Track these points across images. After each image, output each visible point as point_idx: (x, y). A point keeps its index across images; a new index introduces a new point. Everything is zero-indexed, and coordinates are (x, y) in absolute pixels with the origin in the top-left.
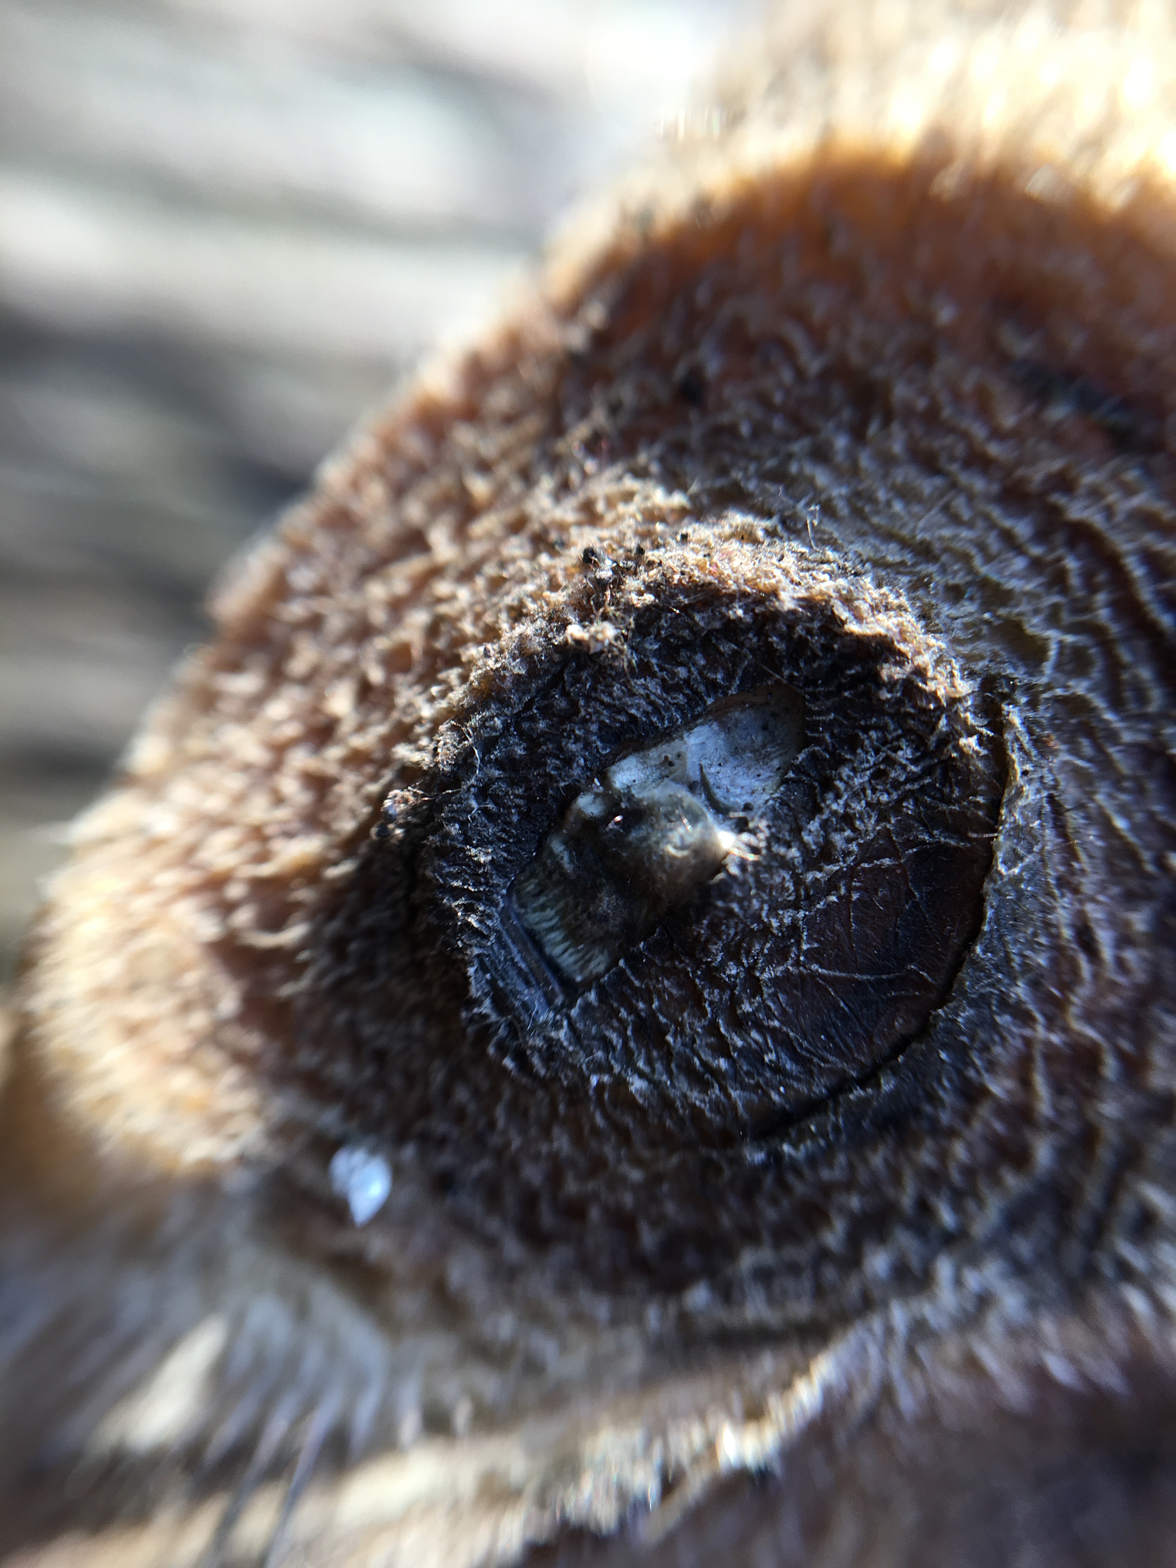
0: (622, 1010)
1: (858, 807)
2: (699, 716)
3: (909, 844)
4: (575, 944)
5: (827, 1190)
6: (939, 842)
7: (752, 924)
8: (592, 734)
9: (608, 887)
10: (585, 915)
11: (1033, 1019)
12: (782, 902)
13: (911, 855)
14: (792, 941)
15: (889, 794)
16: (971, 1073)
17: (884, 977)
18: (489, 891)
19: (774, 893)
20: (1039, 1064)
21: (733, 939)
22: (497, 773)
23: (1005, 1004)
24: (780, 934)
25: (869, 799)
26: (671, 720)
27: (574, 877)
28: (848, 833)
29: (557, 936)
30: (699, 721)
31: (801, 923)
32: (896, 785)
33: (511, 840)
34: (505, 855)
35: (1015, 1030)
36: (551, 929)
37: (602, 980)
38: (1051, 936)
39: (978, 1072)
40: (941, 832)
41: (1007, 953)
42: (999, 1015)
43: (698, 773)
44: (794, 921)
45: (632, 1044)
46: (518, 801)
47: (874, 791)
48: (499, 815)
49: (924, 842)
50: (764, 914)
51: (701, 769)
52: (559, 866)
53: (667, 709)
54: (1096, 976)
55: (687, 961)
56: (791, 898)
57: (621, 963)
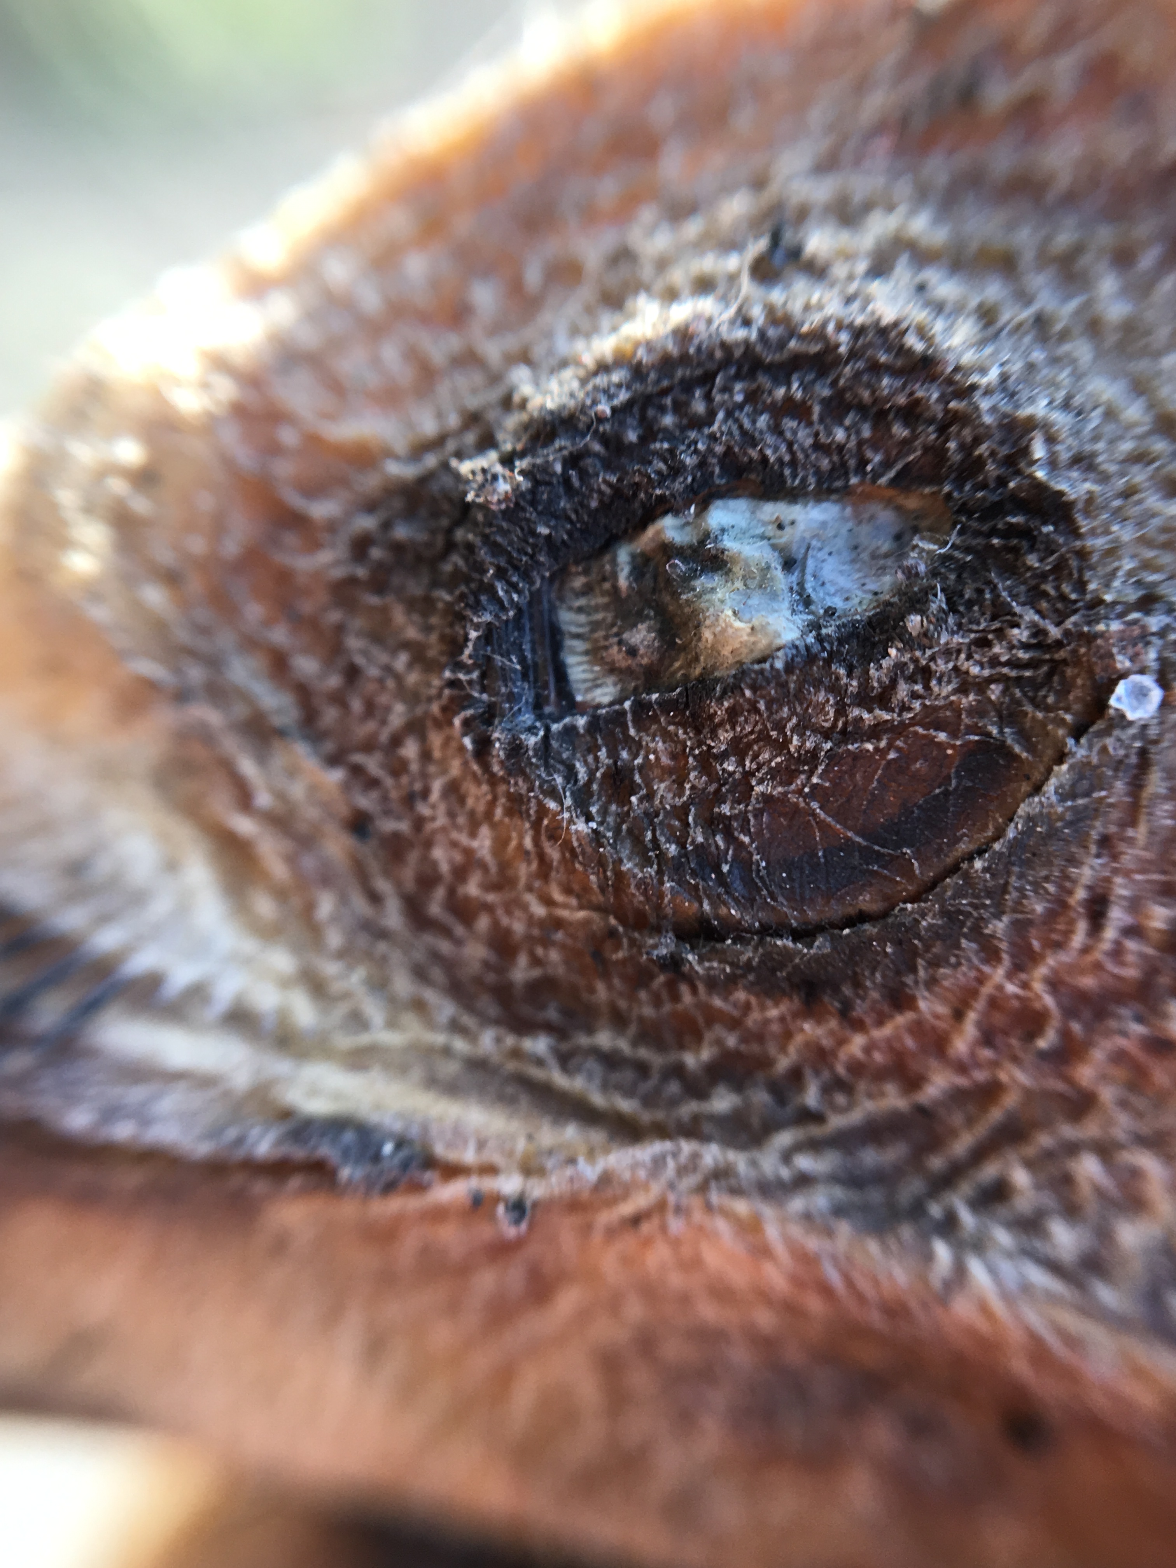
0: (604, 750)
1: (942, 666)
2: (836, 491)
3: (973, 729)
4: (591, 663)
5: (712, 1017)
6: (1004, 742)
7: (773, 730)
8: (714, 455)
9: (652, 622)
10: (616, 640)
11: (999, 960)
12: (814, 724)
13: (970, 742)
14: (806, 768)
15: (982, 668)
16: (909, 980)
17: (877, 848)
18: (531, 565)
19: (810, 711)
20: (980, 1004)
21: (746, 736)
22: (597, 447)
23: (977, 933)
24: (796, 755)
25: (959, 664)
26: (804, 480)
27: (624, 595)
28: (918, 688)
29: (579, 645)
30: (834, 497)
31: (823, 753)
32: (994, 662)
33: (578, 525)
34: (565, 537)
35: (975, 961)
36: (578, 636)
37: (599, 711)
38: (1061, 887)
39: (916, 982)
40: (1013, 733)
41: (1007, 883)
42: (967, 939)
43: (803, 551)
44: (817, 749)
45: (595, 787)
46: (603, 487)
47: (969, 657)
48: (578, 492)
49: (989, 735)
50: (789, 725)
51: (808, 548)
52: (614, 576)
53: (804, 467)
54: (1085, 950)
55: (691, 735)
56: (826, 725)
57: (627, 705)
